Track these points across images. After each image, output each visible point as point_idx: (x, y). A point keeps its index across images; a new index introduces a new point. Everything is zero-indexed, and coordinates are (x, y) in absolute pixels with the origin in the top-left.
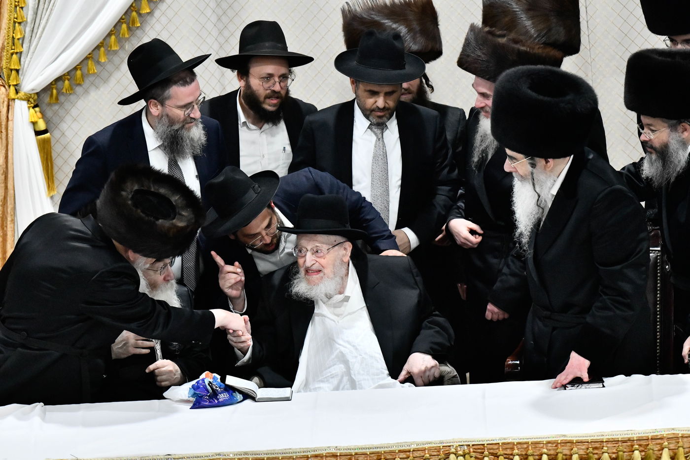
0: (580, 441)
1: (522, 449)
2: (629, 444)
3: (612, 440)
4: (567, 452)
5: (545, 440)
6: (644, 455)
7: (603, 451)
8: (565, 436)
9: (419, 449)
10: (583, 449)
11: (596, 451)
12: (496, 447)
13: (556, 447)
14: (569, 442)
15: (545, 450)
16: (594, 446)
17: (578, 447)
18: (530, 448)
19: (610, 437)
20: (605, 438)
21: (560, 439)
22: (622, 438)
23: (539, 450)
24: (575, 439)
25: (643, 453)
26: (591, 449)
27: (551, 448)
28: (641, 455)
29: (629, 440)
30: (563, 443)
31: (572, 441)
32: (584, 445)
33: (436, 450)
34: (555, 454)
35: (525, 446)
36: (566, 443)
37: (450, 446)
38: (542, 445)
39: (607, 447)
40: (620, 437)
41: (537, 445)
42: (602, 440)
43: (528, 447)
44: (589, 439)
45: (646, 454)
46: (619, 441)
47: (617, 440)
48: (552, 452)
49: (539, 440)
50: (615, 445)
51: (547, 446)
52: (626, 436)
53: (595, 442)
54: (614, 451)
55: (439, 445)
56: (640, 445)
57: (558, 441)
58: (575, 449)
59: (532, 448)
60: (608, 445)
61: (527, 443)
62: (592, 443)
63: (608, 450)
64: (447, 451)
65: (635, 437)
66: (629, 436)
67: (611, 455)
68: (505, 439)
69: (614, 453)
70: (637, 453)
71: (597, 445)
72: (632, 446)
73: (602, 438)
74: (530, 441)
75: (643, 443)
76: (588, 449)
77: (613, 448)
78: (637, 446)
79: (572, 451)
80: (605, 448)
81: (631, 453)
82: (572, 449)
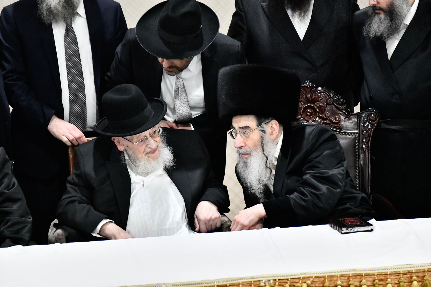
0: (367, 274)
1: (320, 282)
2: (409, 275)
3: (395, 273)
4: (358, 284)
5: (339, 274)
6: (421, 285)
7: (387, 282)
8: (355, 270)
9: (234, 284)
10: (370, 281)
11: (381, 283)
12: (297, 281)
13: (348, 280)
14: (359, 275)
15: (339, 282)
16: (379, 278)
17: (366, 279)
18: (327, 281)
19: (393, 270)
20: (389, 272)
21: (351, 273)
22: (402, 271)
23: (334, 282)
24: (363, 273)
25: (420, 284)
26: (377, 281)
27: (343, 280)
28: (419, 285)
29: (409, 272)
30: (354, 276)
31: (362, 275)
32: (371, 277)
33: (248, 285)
34: (348, 285)
35: (322, 279)
36: (356, 276)
37: (259, 281)
38: (336, 278)
39: (390, 278)
40: (401, 271)
41: (332, 278)
42: (386, 273)
43: (324, 280)
44: (376, 272)
45: (422, 283)
46: (400, 273)
47: (399, 272)
48: (345, 284)
49: (334, 274)
50: (397, 277)
51: (340, 279)
52: (406, 269)
53: (380, 275)
54: (397, 282)
55: (250, 280)
56: (418, 277)
57: (350, 274)
58: (364, 281)
59: (328, 281)
60: (392, 277)
61: (324, 277)
62: (378, 276)
63: (391, 281)
64: (257, 285)
65: (414, 270)
66: (409, 269)
67: (393, 285)
68: (305, 274)
69: (396, 284)
70: (415, 283)
71: (383, 277)
72: (411, 277)
73: (386, 271)
74: (326, 275)
75: (421, 275)
76: (374, 281)
77: (395, 279)
78: (415, 278)
79: (361, 283)
80: (389, 280)
81: (410, 283)
82: (361, 281)
